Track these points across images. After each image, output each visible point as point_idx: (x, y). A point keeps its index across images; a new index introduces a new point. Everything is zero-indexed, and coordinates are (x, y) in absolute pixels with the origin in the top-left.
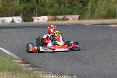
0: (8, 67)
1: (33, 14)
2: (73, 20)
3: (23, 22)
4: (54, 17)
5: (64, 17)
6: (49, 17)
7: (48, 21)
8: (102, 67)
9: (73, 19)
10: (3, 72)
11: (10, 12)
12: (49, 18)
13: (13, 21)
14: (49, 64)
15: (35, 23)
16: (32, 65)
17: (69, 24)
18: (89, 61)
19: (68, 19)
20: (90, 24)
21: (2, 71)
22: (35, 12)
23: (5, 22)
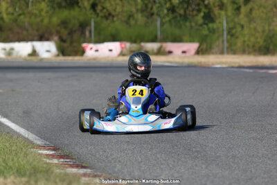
0: (17, 164)
1: (85, 38)
2: (184, 55)
3: (58, 55)
4: (135, 46)
5: (161, 47)
6: (123, 46)
7: (122, 54)
8: (251, 171)
9: (184, 52)
10: (5, 178)
11: (27, 30)
12: (122, 48)
13: (34, 53)
14: (120, 161)
15: (89, 60)
16: (78, 163)
17: (172, 65)
18: (220, 156)
19: (170, 52)
20: (224, 66)
21: (3, 174)
22: (90, 32)
23: (14, 55)
